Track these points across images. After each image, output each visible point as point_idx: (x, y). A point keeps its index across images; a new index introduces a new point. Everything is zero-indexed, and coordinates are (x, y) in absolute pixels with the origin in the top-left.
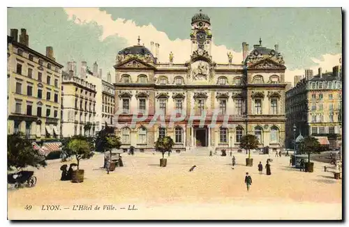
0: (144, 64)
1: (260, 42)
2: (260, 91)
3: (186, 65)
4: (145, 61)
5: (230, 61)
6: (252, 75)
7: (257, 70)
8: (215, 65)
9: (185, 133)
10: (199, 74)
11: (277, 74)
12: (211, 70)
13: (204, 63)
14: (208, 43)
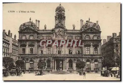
0: (33, 30)
1: (89, 19)
2: (89, 43)
3: (53, 30)
4: (33, 29)
5: (74, 28)
7: (87, 32)
8: (67, 30)
9: (52, 63)
10: (59, 34)
11: (96, 35)
14: (64, 20)
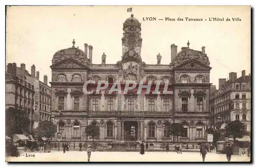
1: (188, 44)
2: (187, 90)
5: (159, 62)
6: (178, 75)
7: (184, 70)
8: (145, 65)
9: (116, 129)
10: (129, 73)
11: (202, 74)
12: (140, 70)
13: (134, 64)
14: (138, 46)
